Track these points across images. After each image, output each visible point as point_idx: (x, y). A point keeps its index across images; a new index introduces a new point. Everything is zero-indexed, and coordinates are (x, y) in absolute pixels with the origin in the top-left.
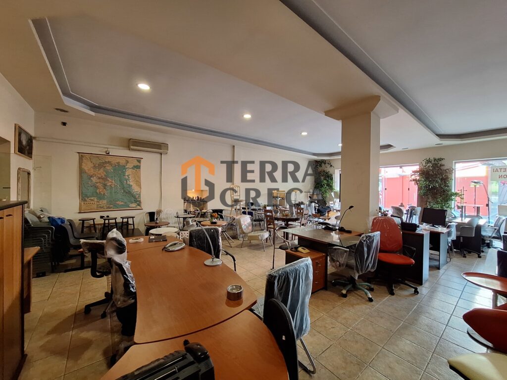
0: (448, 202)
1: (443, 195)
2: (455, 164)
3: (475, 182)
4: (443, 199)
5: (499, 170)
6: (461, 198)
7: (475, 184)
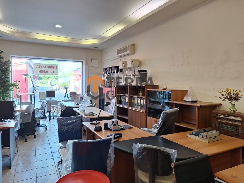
0: (8, 92)
1: (4, 85)
2: (11, 58)
3: (26, 75)
4: (4, 89)
5: (39, 67)
6: (17, 88)
7: (26, 77)
